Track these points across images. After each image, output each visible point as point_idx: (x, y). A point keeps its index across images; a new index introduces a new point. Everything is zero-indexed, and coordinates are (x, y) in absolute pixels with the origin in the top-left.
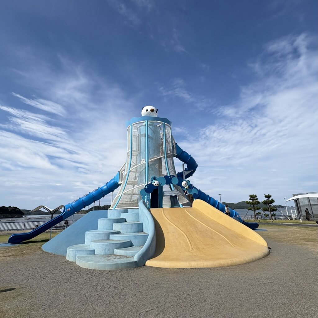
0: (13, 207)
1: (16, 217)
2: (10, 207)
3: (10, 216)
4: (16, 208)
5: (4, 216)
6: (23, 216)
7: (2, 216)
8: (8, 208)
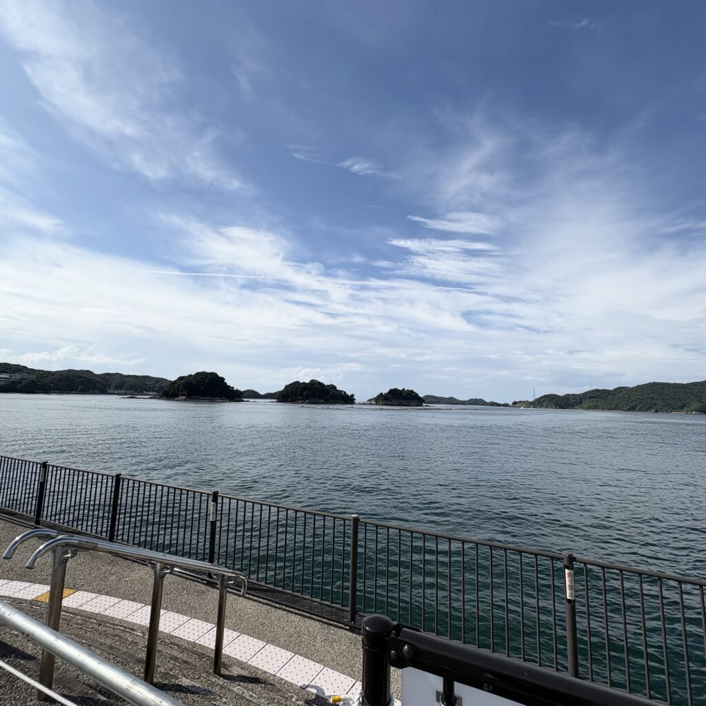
0: (408, 390)
1: (414, 406)
2: (404, 389)
3: (406, 404)
4: (412, 391)
5: (398, 402)
6: (424, 405)
7: (396, 403)
8: (401, 391)
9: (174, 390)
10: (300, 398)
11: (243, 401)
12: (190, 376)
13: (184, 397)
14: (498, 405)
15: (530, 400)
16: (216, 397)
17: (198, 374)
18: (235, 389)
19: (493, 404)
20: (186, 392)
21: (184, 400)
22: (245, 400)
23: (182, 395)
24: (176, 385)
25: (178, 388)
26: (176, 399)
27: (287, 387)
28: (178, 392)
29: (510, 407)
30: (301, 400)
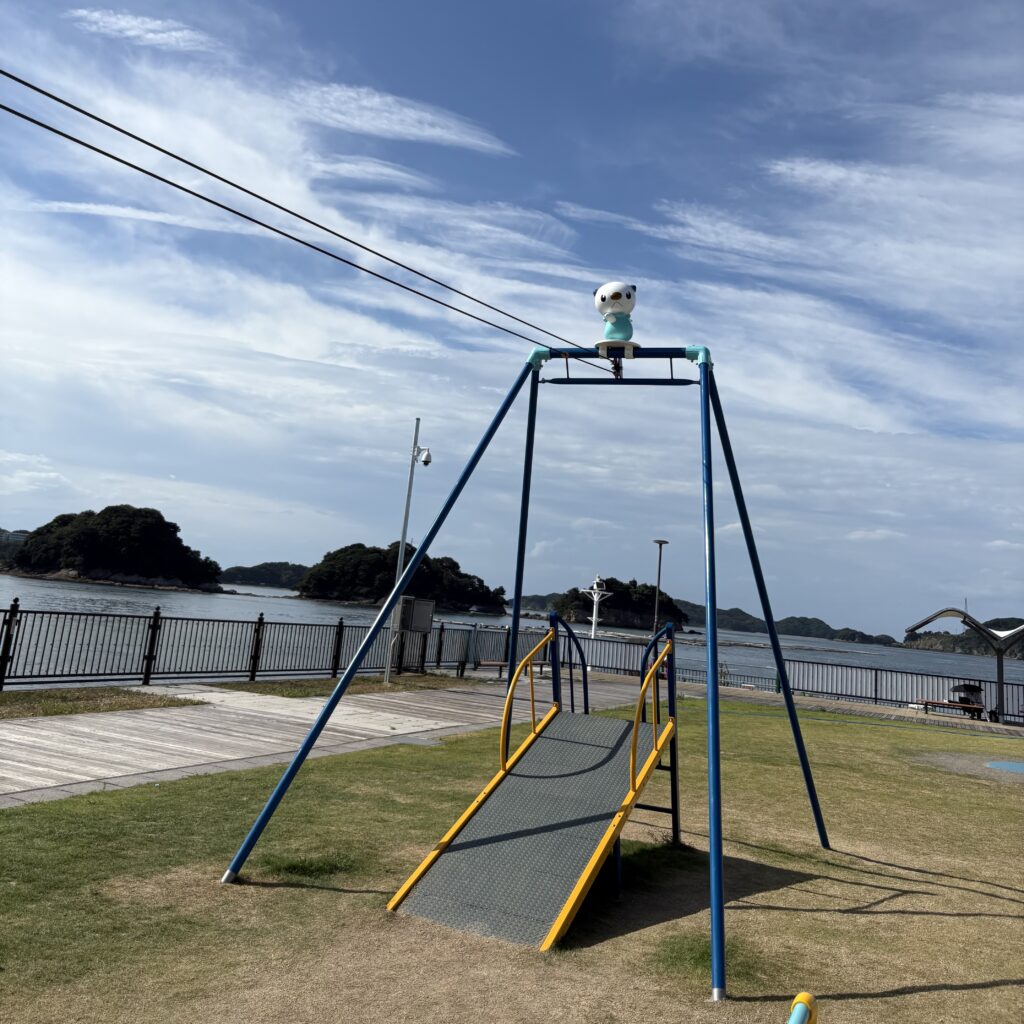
0: (645, 586)
3: (637, 622)
5: (617, 616)
6: (686, 629)
7: (612, 620)
9: (46, 551)
10: (365, 590)
11: (221, 591)
12: (89, 514)
13: (73, 573)
14: (865, 639)
15: (952, 633)
16: (156, 576)
17: (111, 511)
18: (203, 557)
19: (851, 636)
20: (79, 559)
21: (74, 580)
22: (226, 587)
23: (67, 567)
24: (52, 539)
25: (58, 547)
26: (49, 575)
27: (329, 557)
28: (58, 555)
29: (900, 646)
30: (366, 596)
